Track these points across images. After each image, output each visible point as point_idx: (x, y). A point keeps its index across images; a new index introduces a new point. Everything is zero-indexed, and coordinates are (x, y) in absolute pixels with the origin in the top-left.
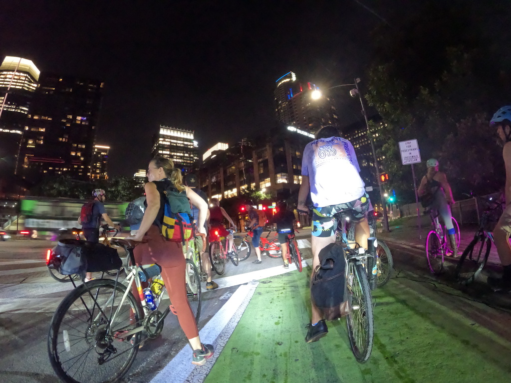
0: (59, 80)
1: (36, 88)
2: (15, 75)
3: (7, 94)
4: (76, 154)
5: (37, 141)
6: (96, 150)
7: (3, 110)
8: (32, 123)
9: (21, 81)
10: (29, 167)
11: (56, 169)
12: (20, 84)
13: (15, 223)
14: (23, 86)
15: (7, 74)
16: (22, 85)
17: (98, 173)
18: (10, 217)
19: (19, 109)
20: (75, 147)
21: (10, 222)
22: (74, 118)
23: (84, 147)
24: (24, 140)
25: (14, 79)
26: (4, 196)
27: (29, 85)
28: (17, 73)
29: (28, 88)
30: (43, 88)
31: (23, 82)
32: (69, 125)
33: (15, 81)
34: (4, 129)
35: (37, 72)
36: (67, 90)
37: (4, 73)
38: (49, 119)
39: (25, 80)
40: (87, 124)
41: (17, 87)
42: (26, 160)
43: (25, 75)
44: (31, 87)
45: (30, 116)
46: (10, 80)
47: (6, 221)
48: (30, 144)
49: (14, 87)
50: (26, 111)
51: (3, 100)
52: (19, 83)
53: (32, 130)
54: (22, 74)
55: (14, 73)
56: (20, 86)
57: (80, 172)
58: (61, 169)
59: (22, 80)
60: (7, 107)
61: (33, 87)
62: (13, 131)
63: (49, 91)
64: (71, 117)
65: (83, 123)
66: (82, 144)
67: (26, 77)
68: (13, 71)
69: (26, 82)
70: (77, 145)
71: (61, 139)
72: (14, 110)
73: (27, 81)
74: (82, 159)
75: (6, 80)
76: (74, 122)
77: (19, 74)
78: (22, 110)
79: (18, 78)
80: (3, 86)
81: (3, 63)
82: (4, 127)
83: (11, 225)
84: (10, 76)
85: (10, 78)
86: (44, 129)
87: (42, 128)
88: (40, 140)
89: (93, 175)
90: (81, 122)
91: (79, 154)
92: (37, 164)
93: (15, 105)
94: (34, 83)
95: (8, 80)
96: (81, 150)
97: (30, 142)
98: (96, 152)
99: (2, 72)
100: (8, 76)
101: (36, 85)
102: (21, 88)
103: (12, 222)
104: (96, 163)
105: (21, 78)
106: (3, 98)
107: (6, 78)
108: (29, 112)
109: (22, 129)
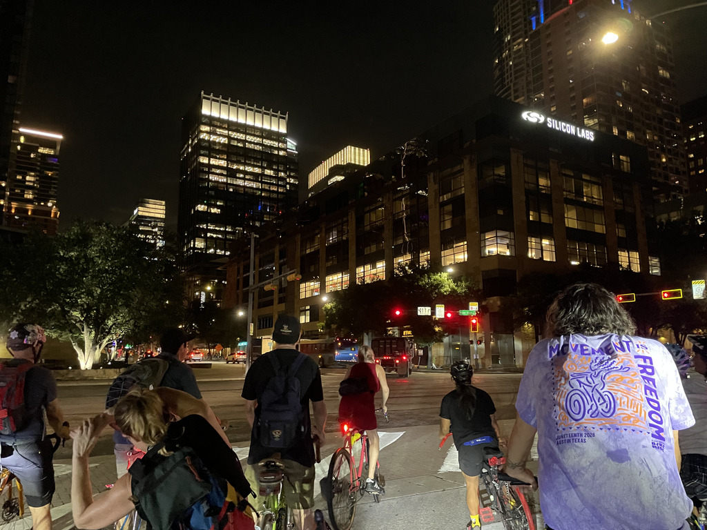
6: (22, 140)
17: (29, 201)
89: (14, 205)
98: (20, 145)
104: (24, 175)
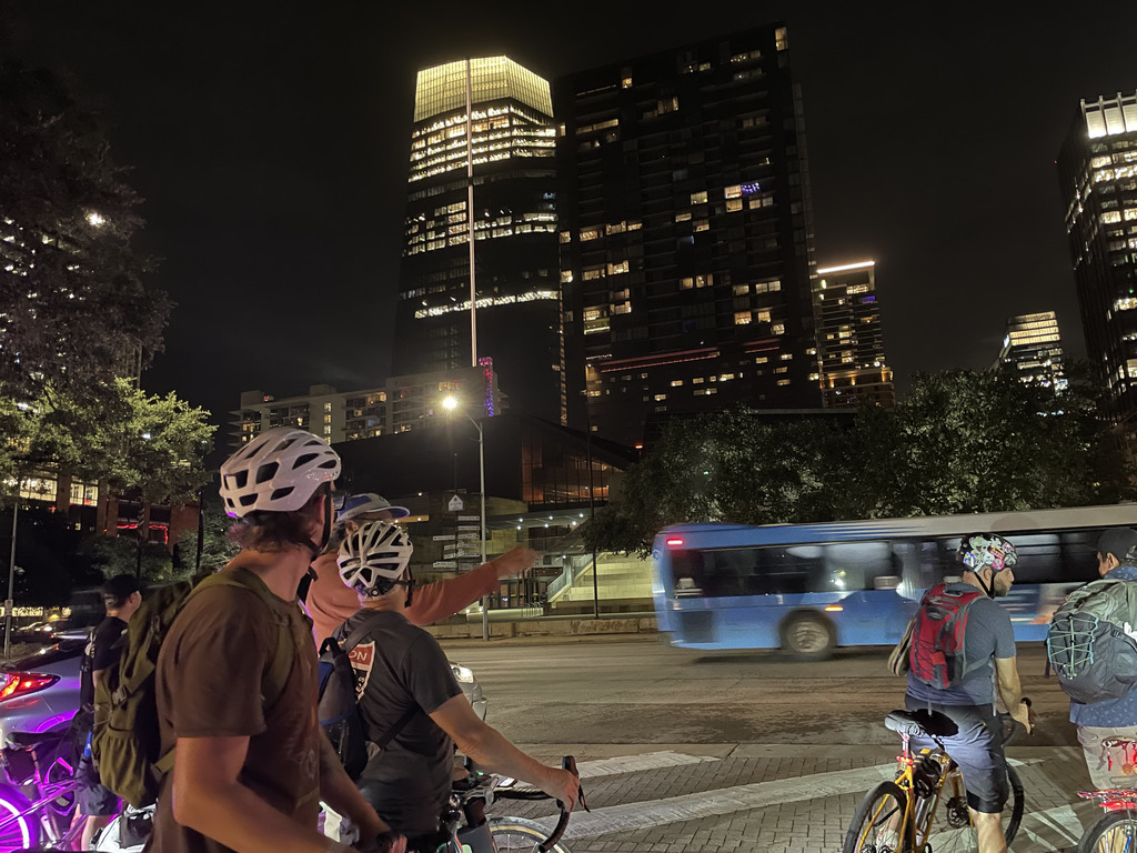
0: (620, 84)
1: (557, 139)
2: (474, 122)
3: (470, 189)
4: (755, 316)
5: (612, 307)
6: (824, 284)
7: (476, 242)
8: (581, 256)
9: (499, 136)
10: (603, 392)
11: (695, 381)
12: (499, 147)
13: (586, 578)
14: (511, 149)
15: (446, 128)
16: (507, 145)
17: (850, 366)
18: (568, 562)
19: (525, 223)
20: (744, 296)
21: (569, 577)
22: (718, 198)
23: (776, 286)
24: (570, 313)
25: (475, 135)
26: (541, 497)
27: (528, 138)
28: (476, 115)
29: (528, 148)
30: (579, 132)
31: (507, 134)
32: (707, 227)
33: (481, 139)
34: (496, 296)
35: (537, 87)
36: (661, 110)
37: (436, 127)
38: (633, 227)
39: (511, 128)
40: (768, 202)
41: (495, 158)
42: (590, 374)
43: (506, 111)
44: (540, 144)
45: (567, 235)
46: (463, 143)
47: (557, 572)
48: (592, 324)
49: (485, 160)
50: (550, 222)
51: (467, 211)
52: (496, 141)
53: (587, 276)
54: (491, 112)
55: (466, 118)
56: (503, 151)
57: (783, 376)
58: (713, 379)
59: (502, 130)
60: (486, 229)
61: (544, 139)
62: (529, 297)
63: (601, 135)
64: (703, 197)
65: (754, 205)
66: (766, 278)
67: (511, 116)
68: (461, 111)
69: (515, 133)
70: (753, 288)
71: (689, 282)
72: (510, 232)
73: (519, 127)
74: (779, 329)
75: (449, 147)
76: (718, 211)
77: (483, 115)
78: (534, 224)
79: (486, 127)
80: (449, 168)
81: (418, 96)
82: (496, 289)
83: (573, 586)
84: (460, 132)
85: (460, 139)
86: (626, 264)
87: (617, 262)
88: (622, 302)
89: (832, 376)
90: (746, 204)
91: (765, 316)
92: (629, 378)
93: (507, 215)
94: (543, 128)
95: (455, 145)
96: (768, 299)
97: (591, 315)
98: (823, 292)
99: (431, 126)
100: (452, 134)
101: (551, 132)
102: (507, 156)
103: (574, 574)
105: (497, 125)
106: (463, 205)
107: (448, 141)
108: (561, 225)
109: (553, 282)
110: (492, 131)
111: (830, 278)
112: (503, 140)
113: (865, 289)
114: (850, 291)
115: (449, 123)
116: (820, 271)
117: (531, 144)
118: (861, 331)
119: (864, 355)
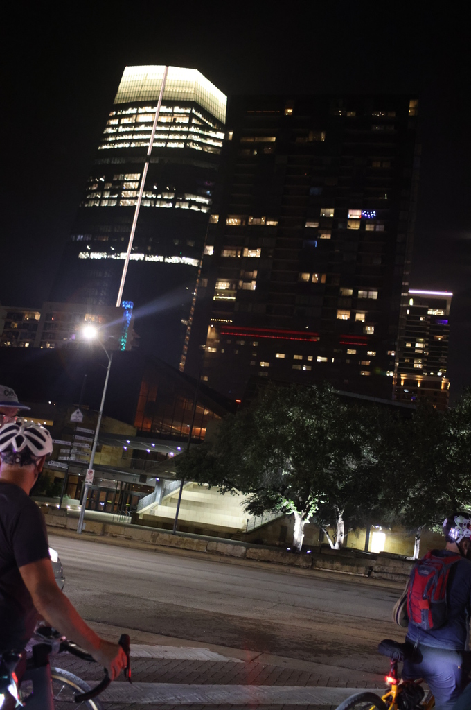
0: (283, 111)
1: (224, 141)
2: (161, 114)
3: (146, 165)
4: (353, 316)
5: (241, 283)
6: (411, 302)
7: (142, 207)
8: (223, 237)
9: (179, 129)
10: (219, 350)
11: (296, 357)
12: (177, 137)
13: (172, 500)
14: (186, 141)
15: (137, 114)
16: (184, 137)
17: (418, 372)
18: (160, 483)
19: (184, 201)
20: (348, 297)
21: (159, 496)
22: (342, 216)
23: (375, 295)
24: (206, 281)
25: (160, 124)
26: (149, 426)
27: (202, 136)
28: (164, 109)
29: (200, 144)
30: (244, 140)
31: (185, 129)
32: (328, 237)
33: (164, 128)
34: (148, 253)
35: (218, 100)
36: (311, 138)
37: (130, 111)
38: (270, 223)
39: (190, 125)
40: (380, 228)
41: (170, 145)
42: (211, 333)
43: (188, 111)
44: (210, 142)
45: (216, 217)
46: (148, 128)
47: (149, 490)
48: (221, 292)
49: (163, 145)
50: (204, 205)
51: (139, 181)
52: (176, 133)
53: (226, 254)
54: (177, 109)
55: (155, 110)
56: (180, 141)
57: (365, 368)
58: (310, 359)
59: (182, 125)
60: (152, 199)
61: (214, 139)
62: (174, 260)
63: (260, 147)
64: (331, 213)
65: (368, 228)
66: (368, 288)
67: (191, 116)
68: (153, 103)
69: (193, 129)
70: (355, 293)
71: (307, 277)
72: (170, 205)
73: (196, 126)
74: (370, 330)
75: (137, 129)
76: (340, 226)
77: (170, 110)
78: (192, 203)
79: (169, 120)
80: (133, 145)
81: (121, 85)
82: (149, 248)
83: (160, 504)
84: (148, 118)
85: (147, 124)
86: (259, 251)
87: (253, 248)
88: (250, 280)
89: (403, 376)
90: (363, 226)
91: (361, 317)
92: (242, 343)
93: (170, 191)
94: (215, 131)
95: (143, 128)
96: (365, 304)
97: (223, 285)
98: (410, 308)
99: (126, 109)
100: (141, 119)
101: (221, 135)
102: (182, 145)
103: (163, 495)
104: (413, 342)
105: (179, 120)
106: (137, 176)
107: (137, 124)
108: (213, 208)
109: (197, 253)
110: (174, 124)
111: (417, 299)
112: (181, 133)
113: (442, 313)
114: (430, 312)
115: (141, 110)
116: (410, 291)
117: (203, 140)
118: (432, 345)
119: (431, 365)
